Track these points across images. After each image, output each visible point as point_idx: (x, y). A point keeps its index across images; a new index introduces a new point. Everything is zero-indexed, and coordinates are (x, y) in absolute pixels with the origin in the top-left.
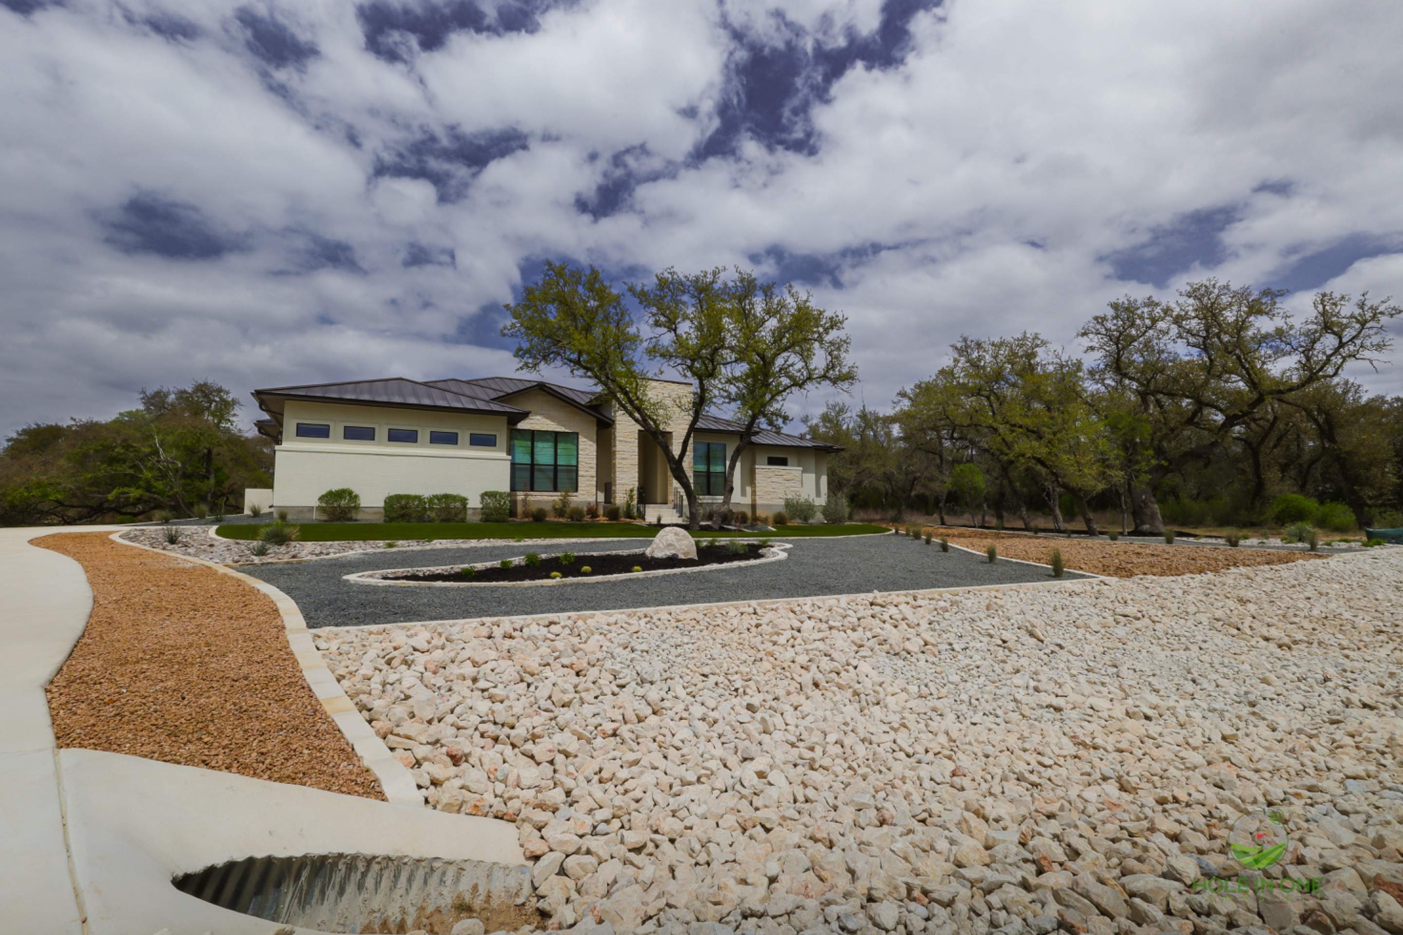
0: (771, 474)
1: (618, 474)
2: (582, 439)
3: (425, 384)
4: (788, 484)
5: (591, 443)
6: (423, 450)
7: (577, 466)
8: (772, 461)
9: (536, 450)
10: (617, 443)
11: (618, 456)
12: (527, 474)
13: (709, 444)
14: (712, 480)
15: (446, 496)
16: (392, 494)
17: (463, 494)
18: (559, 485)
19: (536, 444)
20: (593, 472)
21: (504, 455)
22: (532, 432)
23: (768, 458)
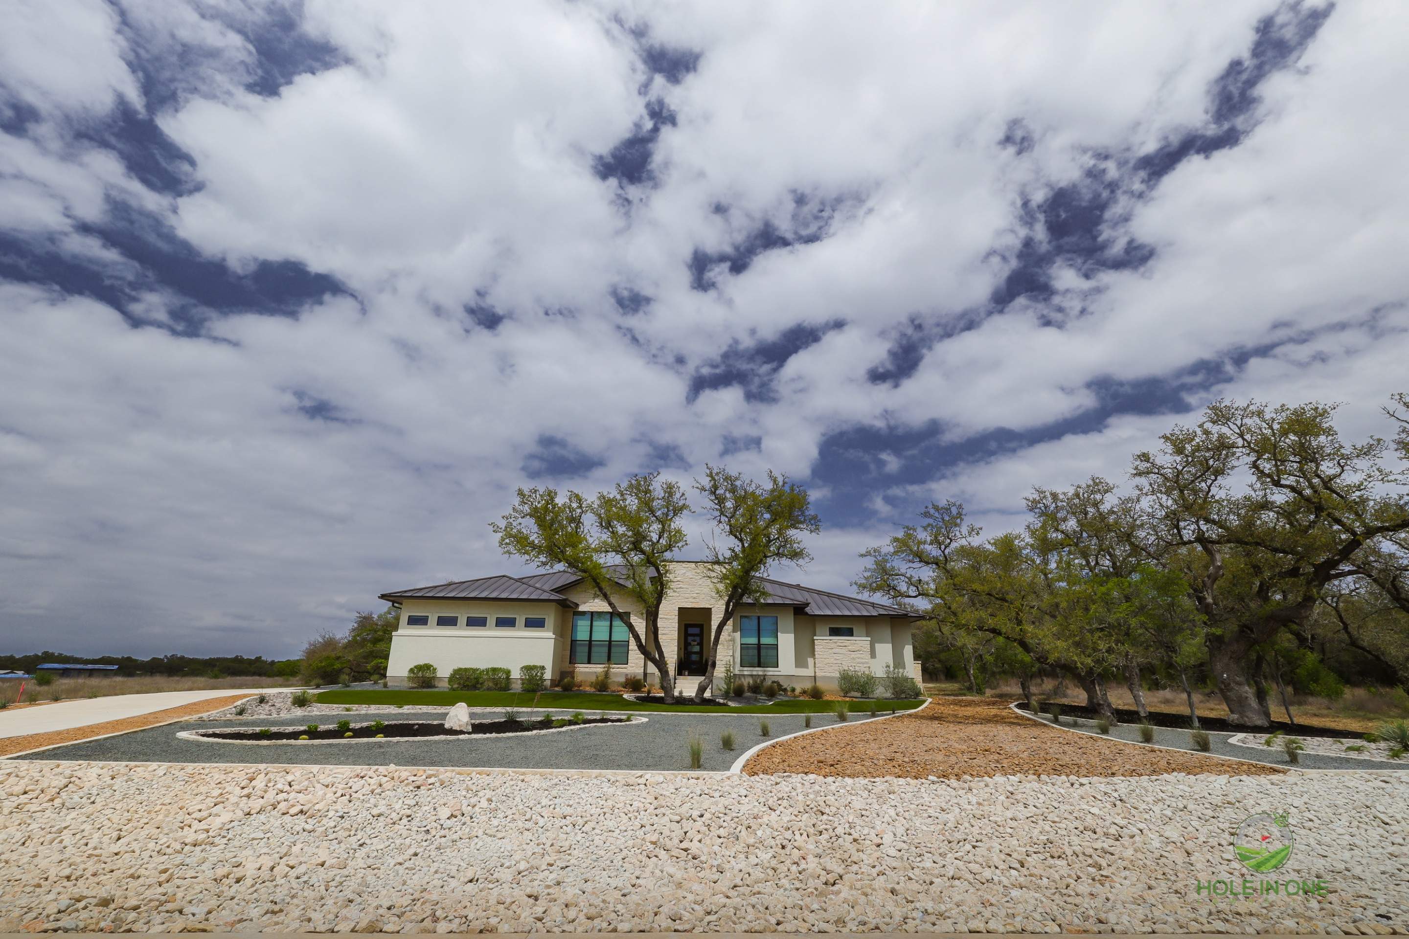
0: (833, 645)
2: (634, 618)
3: (520, 580)
4: (853, 655)
5: (641, 621)
6: (491, 632)
7: (628, 641)
8: (834, 632)
9: (594, 629)
12: (586, 649)
13: (759, 620)
14: (763, 652)
15: (495, 670)
16: (456, 668)
17: (510, 668)
18: (612, 658)
19: (595, 623)
22: (592, 613)
23: (830, 628)
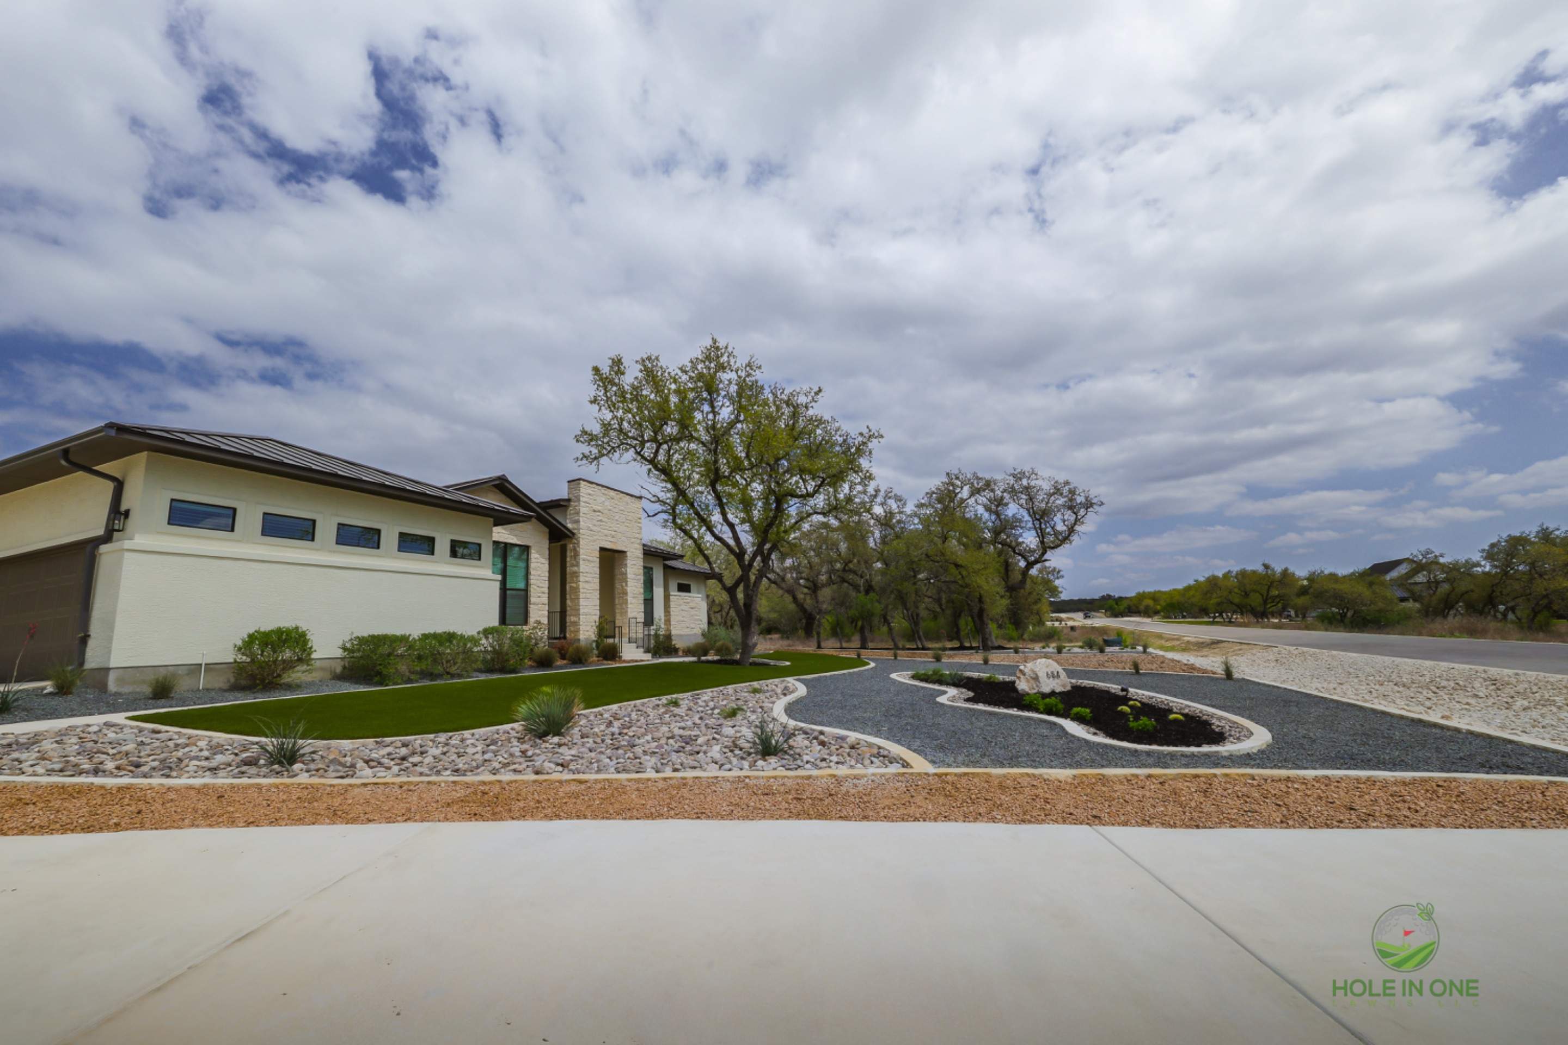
0: (681, 602)
1: (582, 602)
2: (534, 555)
4: (692, 612)
5: (543, 561)
6: (389, 561)
7: (526, 590)
8: (679, 587)
10: (581, 562)
11: (582, 579)
18: (507, 616)
20: (545, 599)
21: (488, 573)
23: (678, 583)
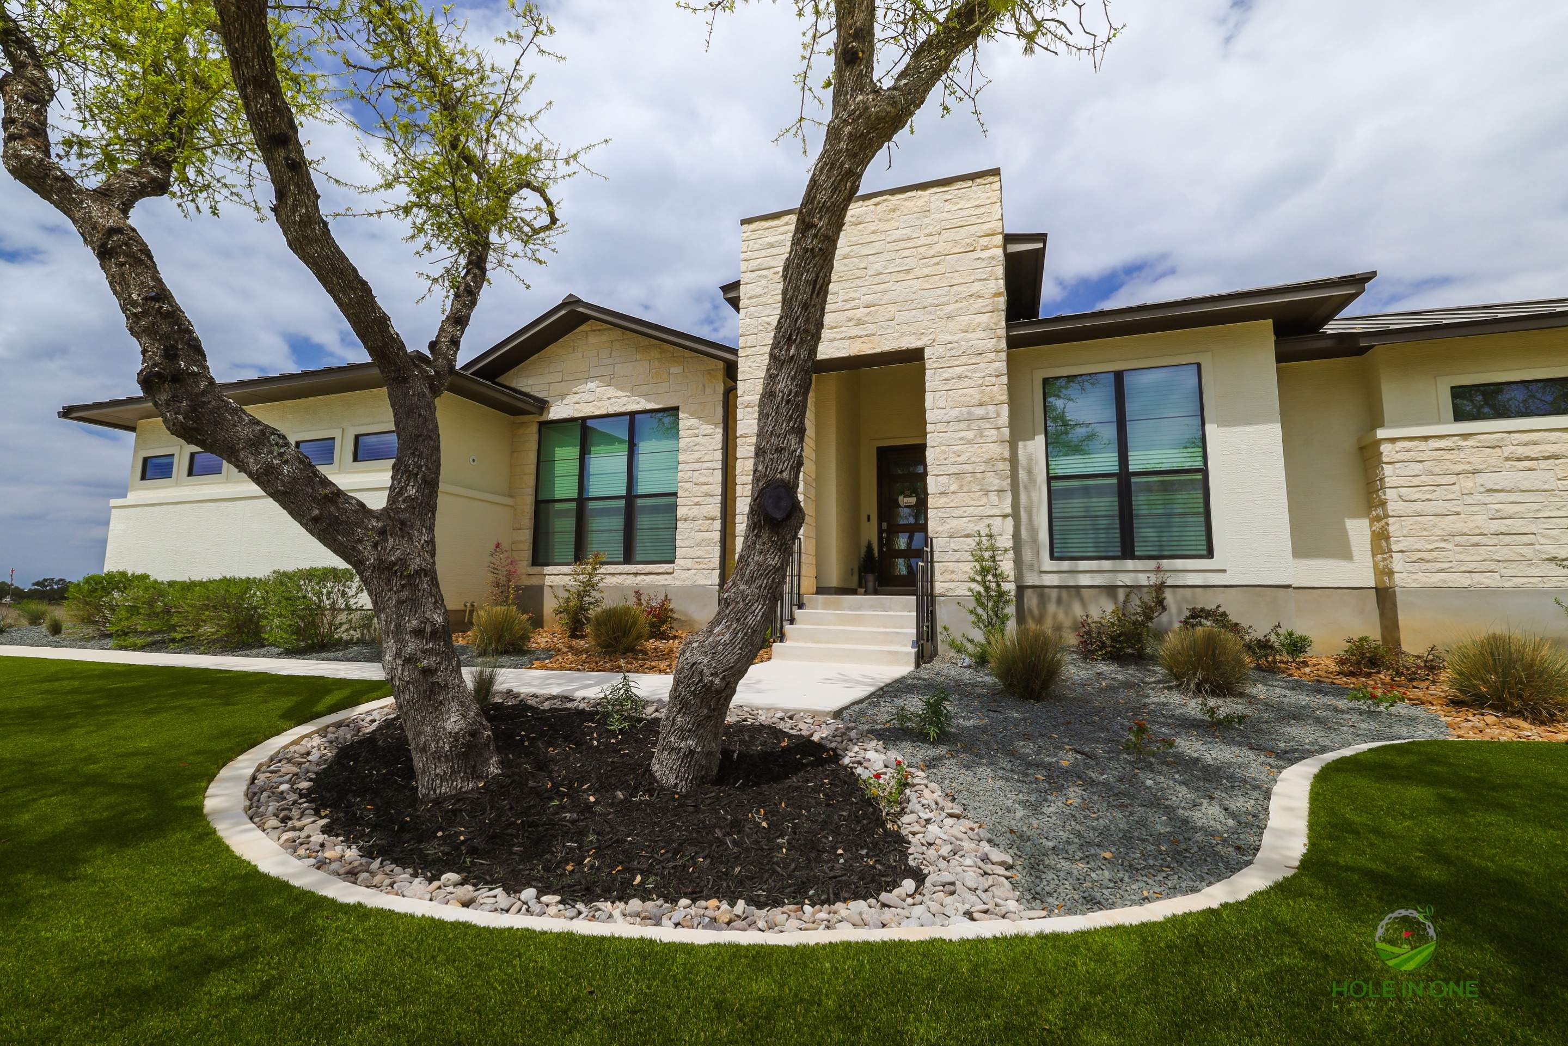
2: (685, 421)
5: (709, 428)
7: (676, 494)
8: (1482, 402)
9: (591, 464)
10: (742, 413)
13: (1119, 377)
14: (1142, 502)
18: (635, 547)
19: (590, 449)
20: (714, 506)
22: (584, 422)
23: (1458, 393)
